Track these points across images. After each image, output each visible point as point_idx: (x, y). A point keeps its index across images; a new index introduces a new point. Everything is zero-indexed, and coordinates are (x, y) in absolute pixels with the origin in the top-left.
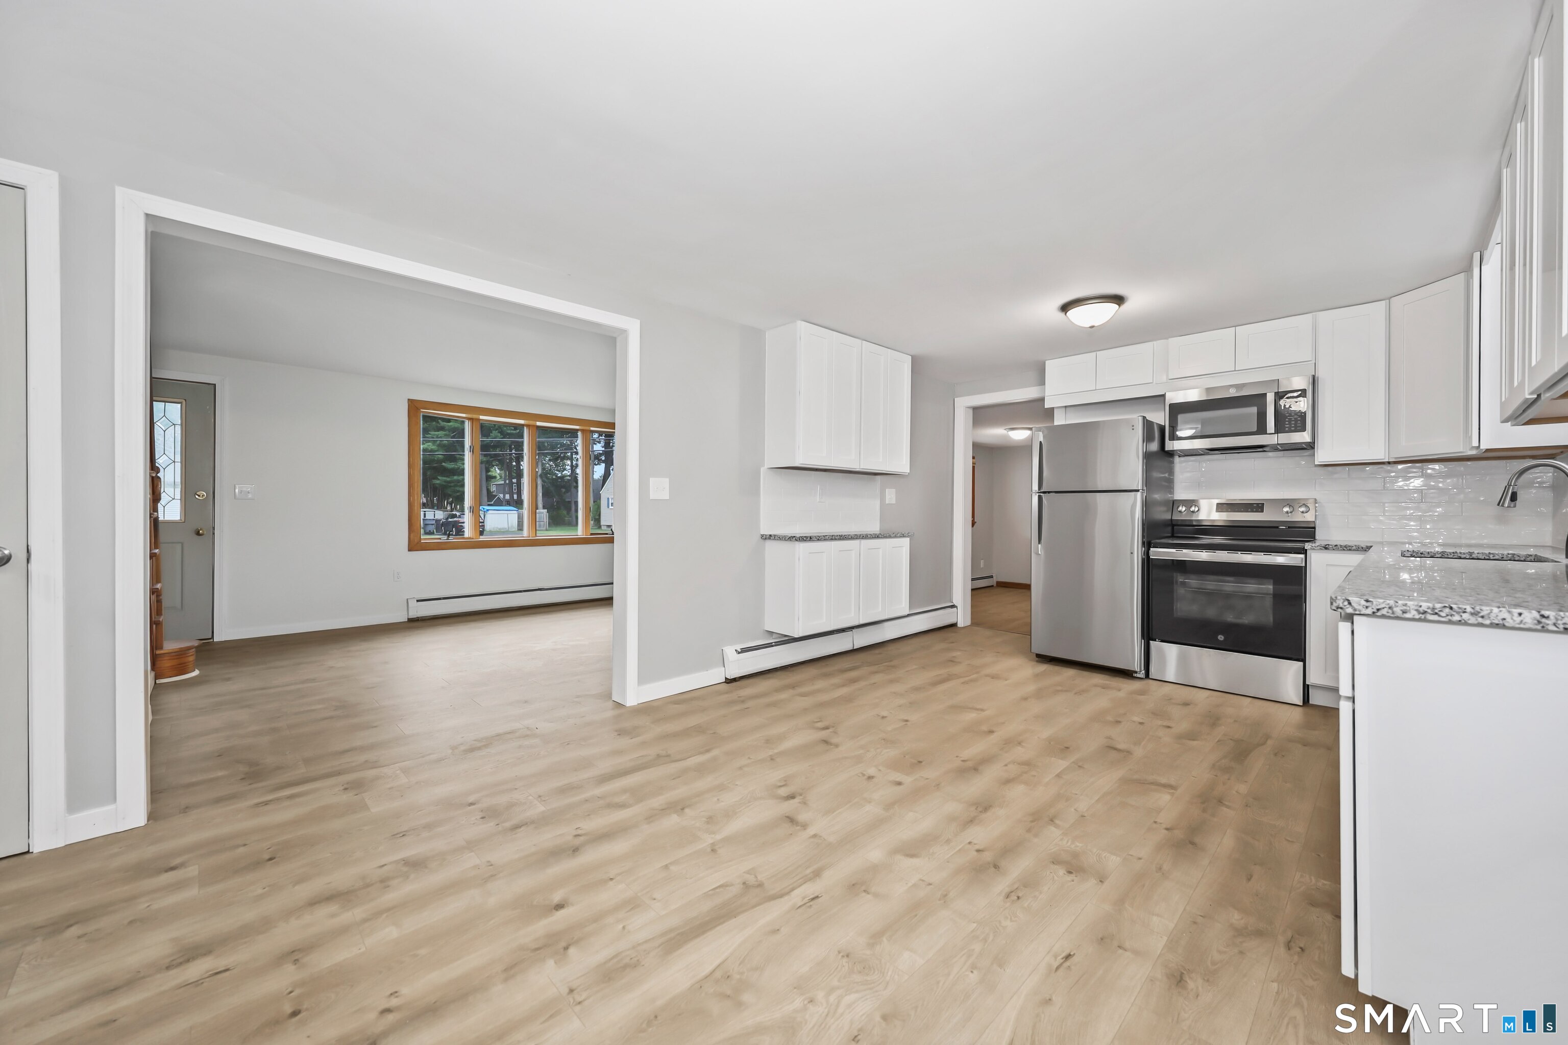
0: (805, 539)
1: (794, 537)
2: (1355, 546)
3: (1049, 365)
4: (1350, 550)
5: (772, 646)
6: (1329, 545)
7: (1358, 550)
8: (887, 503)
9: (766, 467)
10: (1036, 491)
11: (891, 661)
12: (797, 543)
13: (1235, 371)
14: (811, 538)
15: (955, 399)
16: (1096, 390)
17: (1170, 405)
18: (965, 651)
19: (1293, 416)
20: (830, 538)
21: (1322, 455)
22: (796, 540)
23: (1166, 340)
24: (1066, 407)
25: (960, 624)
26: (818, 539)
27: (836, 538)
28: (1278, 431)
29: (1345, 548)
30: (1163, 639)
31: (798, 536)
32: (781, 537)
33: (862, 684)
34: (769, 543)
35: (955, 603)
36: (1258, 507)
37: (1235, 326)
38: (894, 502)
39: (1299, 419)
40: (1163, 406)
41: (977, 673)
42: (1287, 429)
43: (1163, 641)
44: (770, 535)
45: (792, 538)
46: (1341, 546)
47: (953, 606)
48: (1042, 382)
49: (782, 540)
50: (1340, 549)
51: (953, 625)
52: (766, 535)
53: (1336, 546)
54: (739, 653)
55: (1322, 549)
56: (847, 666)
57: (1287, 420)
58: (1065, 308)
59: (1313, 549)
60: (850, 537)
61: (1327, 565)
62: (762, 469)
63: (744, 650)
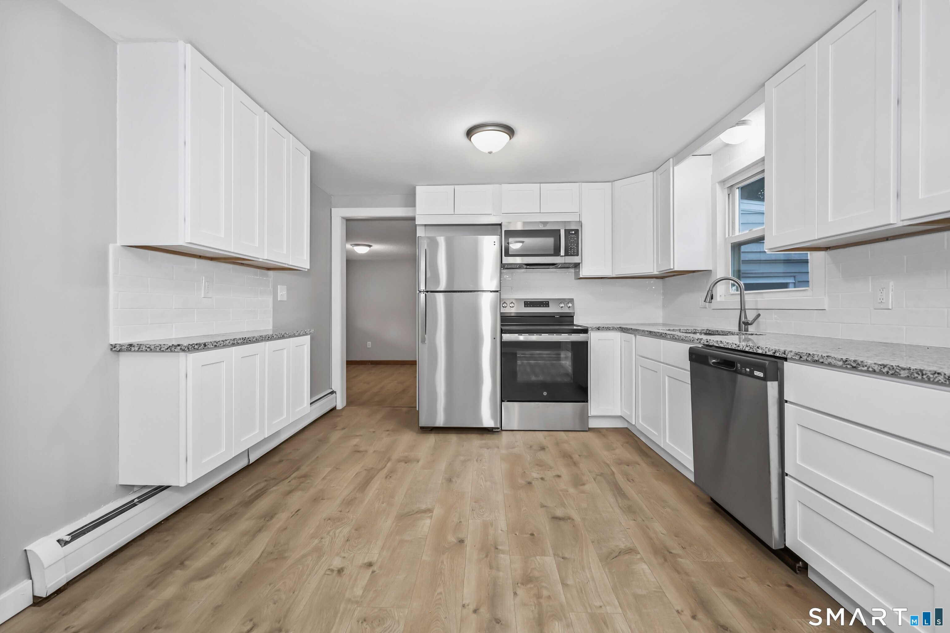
0: (196, 347)
1: (179, 345)
2: (612, 327)
3: (420, 190)
4: (610, 330)
5: (135, 505)
6: (600, 327)
7: (613, 330)
8: (279, 300)
9: (119, 244)
10: (424, 290)
11: (298, 469)
12: (182, 354)
13: (540, 213)
14: (205, 345)
15: (332, 209)
16: (454, 214)
17: (505, 231)
18: (361, 435)
19: (573, 246)
20: (232, 342)
21: (584, 272)
22: (184, 350)
23: (499, 185)
24: (425, 225)
25: (339, 407)
26: (215, 346)
27: (239, 342)
28: (567, 254)
29: (607, 329)
30: (509, 400)
31: (185, 343)
32: (152, 347)
33: (282, 517)
34: (125, 359)
35: (334, 388)
36: (545, 303)
37: (540, 183)
38: (285, 299)
39: (575, 248)
40: (499, 231)
41: (389, 460)
42: (569, 254)
43: (508, 401)
44: (131, 345)
45: (173, 348)
46: (606, 327)
47: (333, 392)
48: (413, 204)
49: (156, 351)
50: (605, 329)
51: (334, 409)
52: (121, 346)
53: (603, 327)
54: (66, 543)
55: (596, 330)
56: (250, 493)
57: (569, 248)
58: (470, 133)
59: (593, 330)
60: (254, 339)
61: (598, 340)
62: (111, 248)
63: (76, 535)
